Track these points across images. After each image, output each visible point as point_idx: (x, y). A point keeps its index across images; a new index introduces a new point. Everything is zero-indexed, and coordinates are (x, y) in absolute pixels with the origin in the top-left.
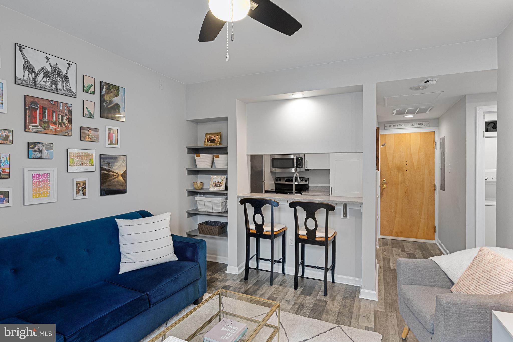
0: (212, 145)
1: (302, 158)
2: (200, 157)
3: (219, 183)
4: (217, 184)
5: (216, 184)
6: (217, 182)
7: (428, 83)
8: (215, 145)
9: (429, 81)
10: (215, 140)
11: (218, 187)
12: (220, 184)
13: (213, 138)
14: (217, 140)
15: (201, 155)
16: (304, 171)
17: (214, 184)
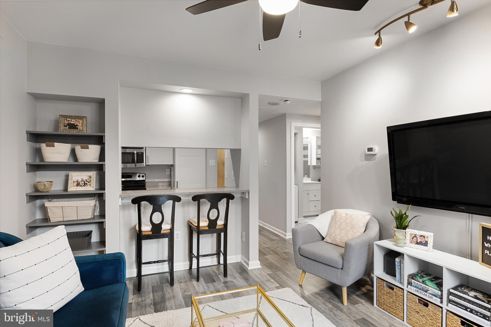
0: (73, 132)
1: (143, 153)
2: (54, 147)
3: (84, 182)
4: (81, 183)
5: (79, 183)
6: (80, 180)
7: (286, 101)
8: (79, 132)
9: (287, 101)
10: (77, 125)
11: (82, 186)
12: (86, 182)
13: (73, 123)
14: (80, 125)
15: (55, 144)
16: (145, 166)
17: (76, 183)
